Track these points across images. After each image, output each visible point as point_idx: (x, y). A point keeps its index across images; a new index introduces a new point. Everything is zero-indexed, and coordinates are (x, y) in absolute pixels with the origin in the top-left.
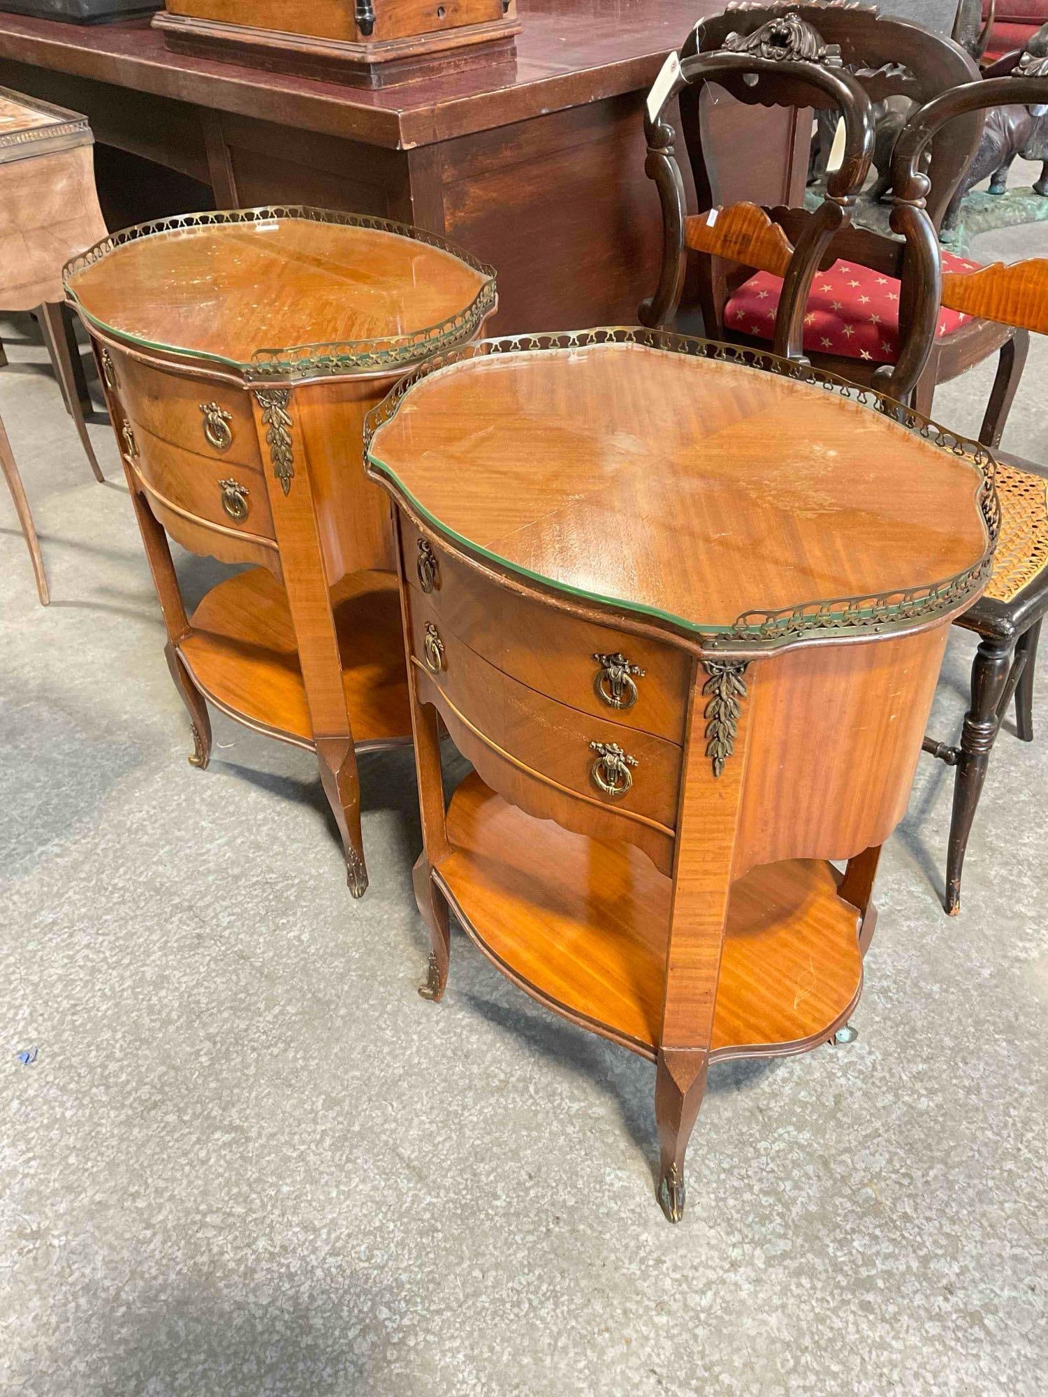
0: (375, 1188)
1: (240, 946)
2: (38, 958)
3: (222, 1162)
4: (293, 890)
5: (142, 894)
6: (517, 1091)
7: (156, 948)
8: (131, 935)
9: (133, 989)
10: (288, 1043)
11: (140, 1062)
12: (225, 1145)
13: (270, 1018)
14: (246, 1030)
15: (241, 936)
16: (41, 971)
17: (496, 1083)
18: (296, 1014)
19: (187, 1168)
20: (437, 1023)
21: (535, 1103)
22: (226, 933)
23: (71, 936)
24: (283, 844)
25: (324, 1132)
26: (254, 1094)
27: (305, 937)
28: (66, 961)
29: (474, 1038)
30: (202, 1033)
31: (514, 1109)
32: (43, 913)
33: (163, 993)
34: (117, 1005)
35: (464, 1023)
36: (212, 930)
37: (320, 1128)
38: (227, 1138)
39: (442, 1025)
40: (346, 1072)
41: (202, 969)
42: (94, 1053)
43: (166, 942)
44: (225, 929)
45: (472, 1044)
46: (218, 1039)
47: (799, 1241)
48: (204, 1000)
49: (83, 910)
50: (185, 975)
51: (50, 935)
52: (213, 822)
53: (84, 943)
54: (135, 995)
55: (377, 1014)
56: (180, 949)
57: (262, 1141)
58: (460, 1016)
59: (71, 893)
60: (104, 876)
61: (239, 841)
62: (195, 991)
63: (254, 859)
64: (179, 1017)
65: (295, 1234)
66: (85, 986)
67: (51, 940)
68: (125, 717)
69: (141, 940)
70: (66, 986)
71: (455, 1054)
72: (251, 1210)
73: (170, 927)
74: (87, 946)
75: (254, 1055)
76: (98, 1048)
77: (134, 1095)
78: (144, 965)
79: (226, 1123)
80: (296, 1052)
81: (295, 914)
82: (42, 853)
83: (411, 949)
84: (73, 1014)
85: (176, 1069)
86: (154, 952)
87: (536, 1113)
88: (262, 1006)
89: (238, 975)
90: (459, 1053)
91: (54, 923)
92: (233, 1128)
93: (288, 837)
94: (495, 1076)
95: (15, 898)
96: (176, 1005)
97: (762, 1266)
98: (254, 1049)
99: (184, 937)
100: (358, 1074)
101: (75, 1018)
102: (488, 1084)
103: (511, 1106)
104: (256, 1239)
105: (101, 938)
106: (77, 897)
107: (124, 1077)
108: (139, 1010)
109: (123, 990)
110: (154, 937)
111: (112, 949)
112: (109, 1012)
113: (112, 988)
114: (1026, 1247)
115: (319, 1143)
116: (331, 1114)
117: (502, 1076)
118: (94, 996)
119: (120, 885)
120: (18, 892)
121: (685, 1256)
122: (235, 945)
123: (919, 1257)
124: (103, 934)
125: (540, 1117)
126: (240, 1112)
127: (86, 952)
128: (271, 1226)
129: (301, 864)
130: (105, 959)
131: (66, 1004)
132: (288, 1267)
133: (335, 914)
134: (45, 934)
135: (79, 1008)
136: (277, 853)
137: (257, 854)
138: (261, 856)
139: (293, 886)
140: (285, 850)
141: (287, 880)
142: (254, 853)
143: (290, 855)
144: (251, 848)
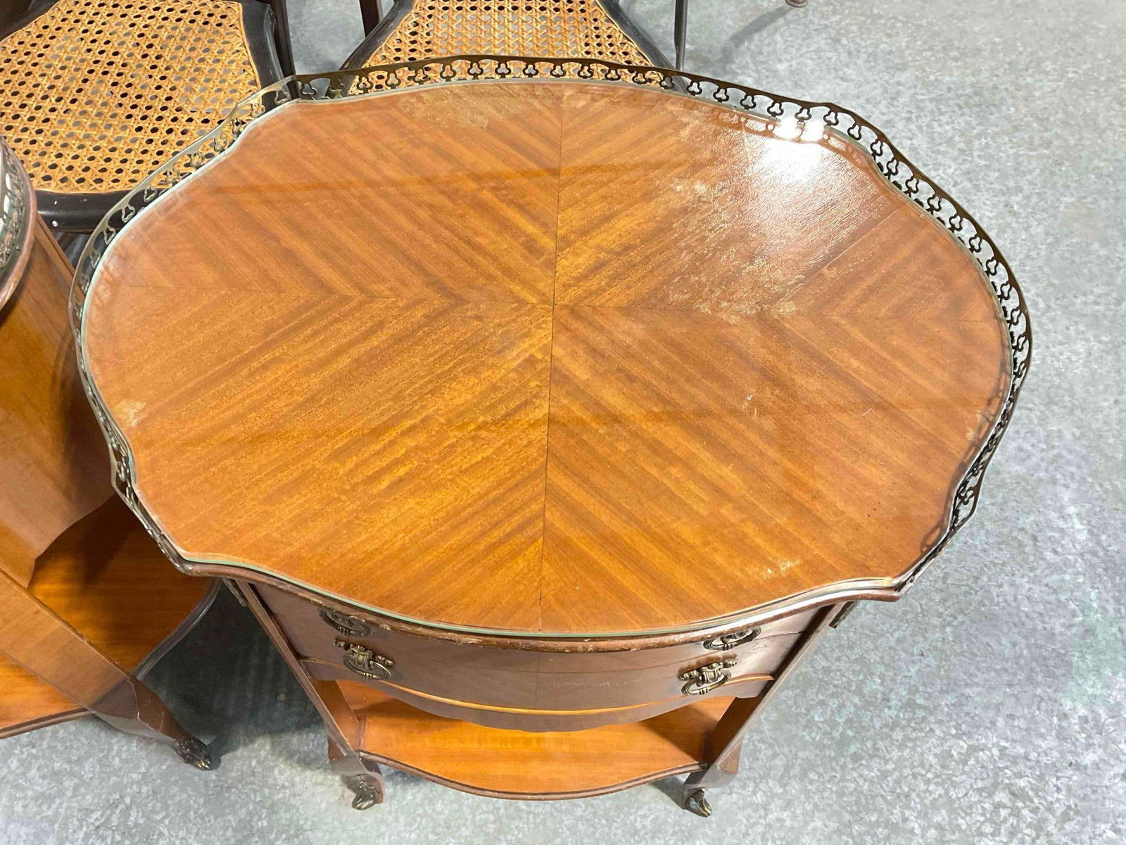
4: (133, 813)
6: (513, 819)
17: (491, 828)
20: (396, 820)
21: (536, 815)
24: (72, 774)
29: (439, 806)
31: (525, 836)
35: (418, 801)
39: (402, 818)
45: (441, 813)
47: (786, 750)
58: (409, 797)
61: (18, 808)
63: (57, 814)
71: (437, 835)
81: (161, 834)
83: (308, 773)
87: (544, 822)
90: (440, 830)
93: (70, 762)
94: (486, 823)
97: (781, 791)
102: (487, 834)
103: (521, 836)
114: (899, 628)
117: (492, 818)
121: (733, 834)
123: (854, 693)
125: (549, 823)
129: (113, 779)
133: (201, 801)
136: (76, 788)
137: (54, 806)
138: (61, 804)
139: (128, 808)
140: (81, 778)
141: (117, 807)
142: (49, 808)
143: (91, 779)
144: (40, 806)
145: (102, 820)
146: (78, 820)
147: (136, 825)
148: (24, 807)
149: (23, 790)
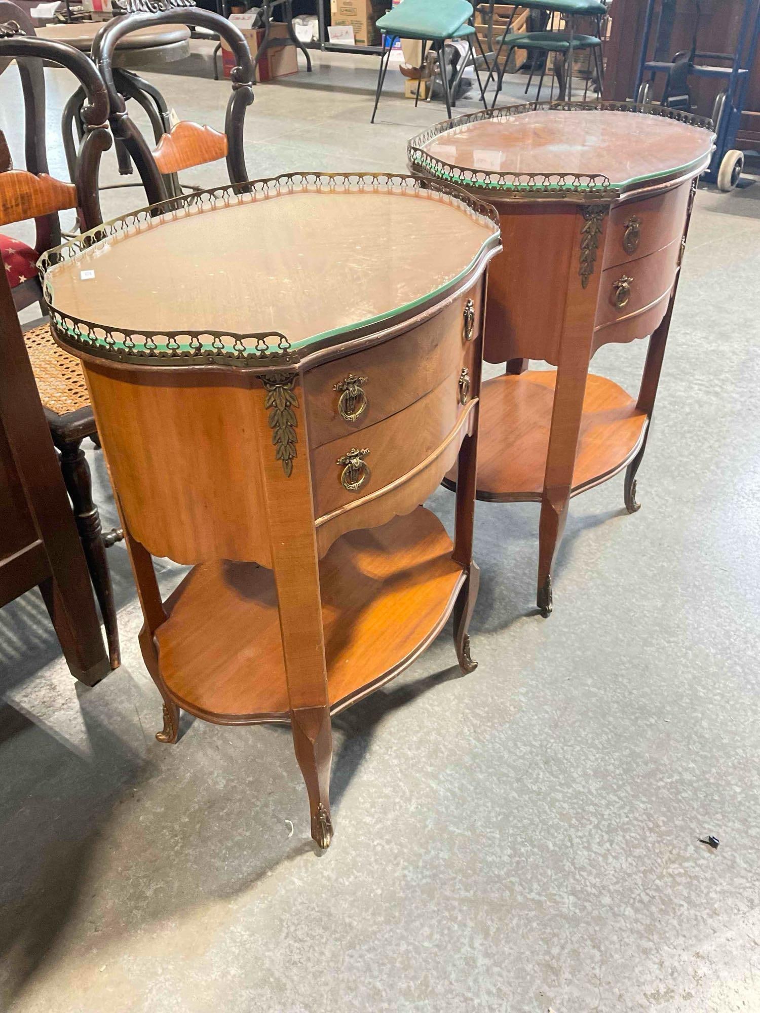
0: (688, 612)
1: (546, 730)
2: (617, 887)
3: (717, 686)
4: (478, 711)
5: (515, 826)
7: (570, 791)
8: (563, 816)
9: (615, 791)
10: (616, 676)
11: (675, 759)
12: (704, 687)
13: (602, 692)
14: (617, 702)
15: (537, 732)
16: (630, 875)
18: (592, 677)
19: (731, 703)
22: (537, 744)
23: (583, 868)
24: (428, 733)
25: (669, 642)
26: (663, 684)
27: (523, 690)
28: (610, 859)
30: (632, 729)
32: (565, 910)
33: (611, 768)
34: (635, 797)
36: (537, 755)
37: (667, 645)
38: (700, 688)
40: (622, 641)
41: (578, 748)
42: (684, 795)
43: (561, 785)
44: (532, 746)
46: (633, 717)
48: (604, 737)
49: (549, 872)
50: (587, 758)
51: (589, 889)
52: (410, 800)
53: (586, 853)
54: (620, 787)
55: (573, 635)
56: (563, 772)
57: (691, 670)
59: (533, 895)
60: (502, 873)
61: (430, 769)
62: (600, 746)
63: (450, 750)
64: (626, 748)
65: (735, 640)
66: (628, 830)
67: (594, 886)
68: (233, 971)
69: (565, 805)
70: (635, 847)
72: (736, 663)
73: (544, 789)
74: (588, 848)
75: (635, 692)
76: (678, 792)
77: (702, 753)
78: (590, 792)
79: (690, 692)
80: (621, 670)
81: (502, 703)
82: (487, 955)
83: (512, 628)
84: (658, 826)
85: (668, 735)
86: (574, 790)
88: (594, 700)
89: (574, 722)
91: (573, 893)
92: (691, 687)
93: (418, 732)
95: (555, 951)
96: (617, 754)
98: (631, 693)
99: (551, 773)
100: (620, 636)
101: (661, 824)
104: (749, 656)
105: (576, 840)
106: (535, 886)
107: (692, 765)
108: (632, 778)
109: (620, 798)
110: (559, 796)
111: (583, 826)
112: (644, 799)
113: (622, 807)
115: (676, 643)
116: (654, 641)
118: (636, 819)
119: (509, 851)
120: (548, 952)
122: (547, 733)
124: (571, 840)
126: (679, 687)
127: (595, 847)
128: (738, 652)
129: (447, 714)
130: (597, 827)
131: (652, 838)
132: (754, 639)
134: (589, 894)
135: (651, 825)
136: (439, 734)
137: (443, 749)
138: (444, 745)
139: (473, 712)
140: (434, 729)
141: (468, 718)
142: (442, 753)
143: (439, 724)
144: (437, 757)
145: (472, 727)
146: (463, 740)
147: (487, 713)
148: (431, 765)
149: (419, 762)
